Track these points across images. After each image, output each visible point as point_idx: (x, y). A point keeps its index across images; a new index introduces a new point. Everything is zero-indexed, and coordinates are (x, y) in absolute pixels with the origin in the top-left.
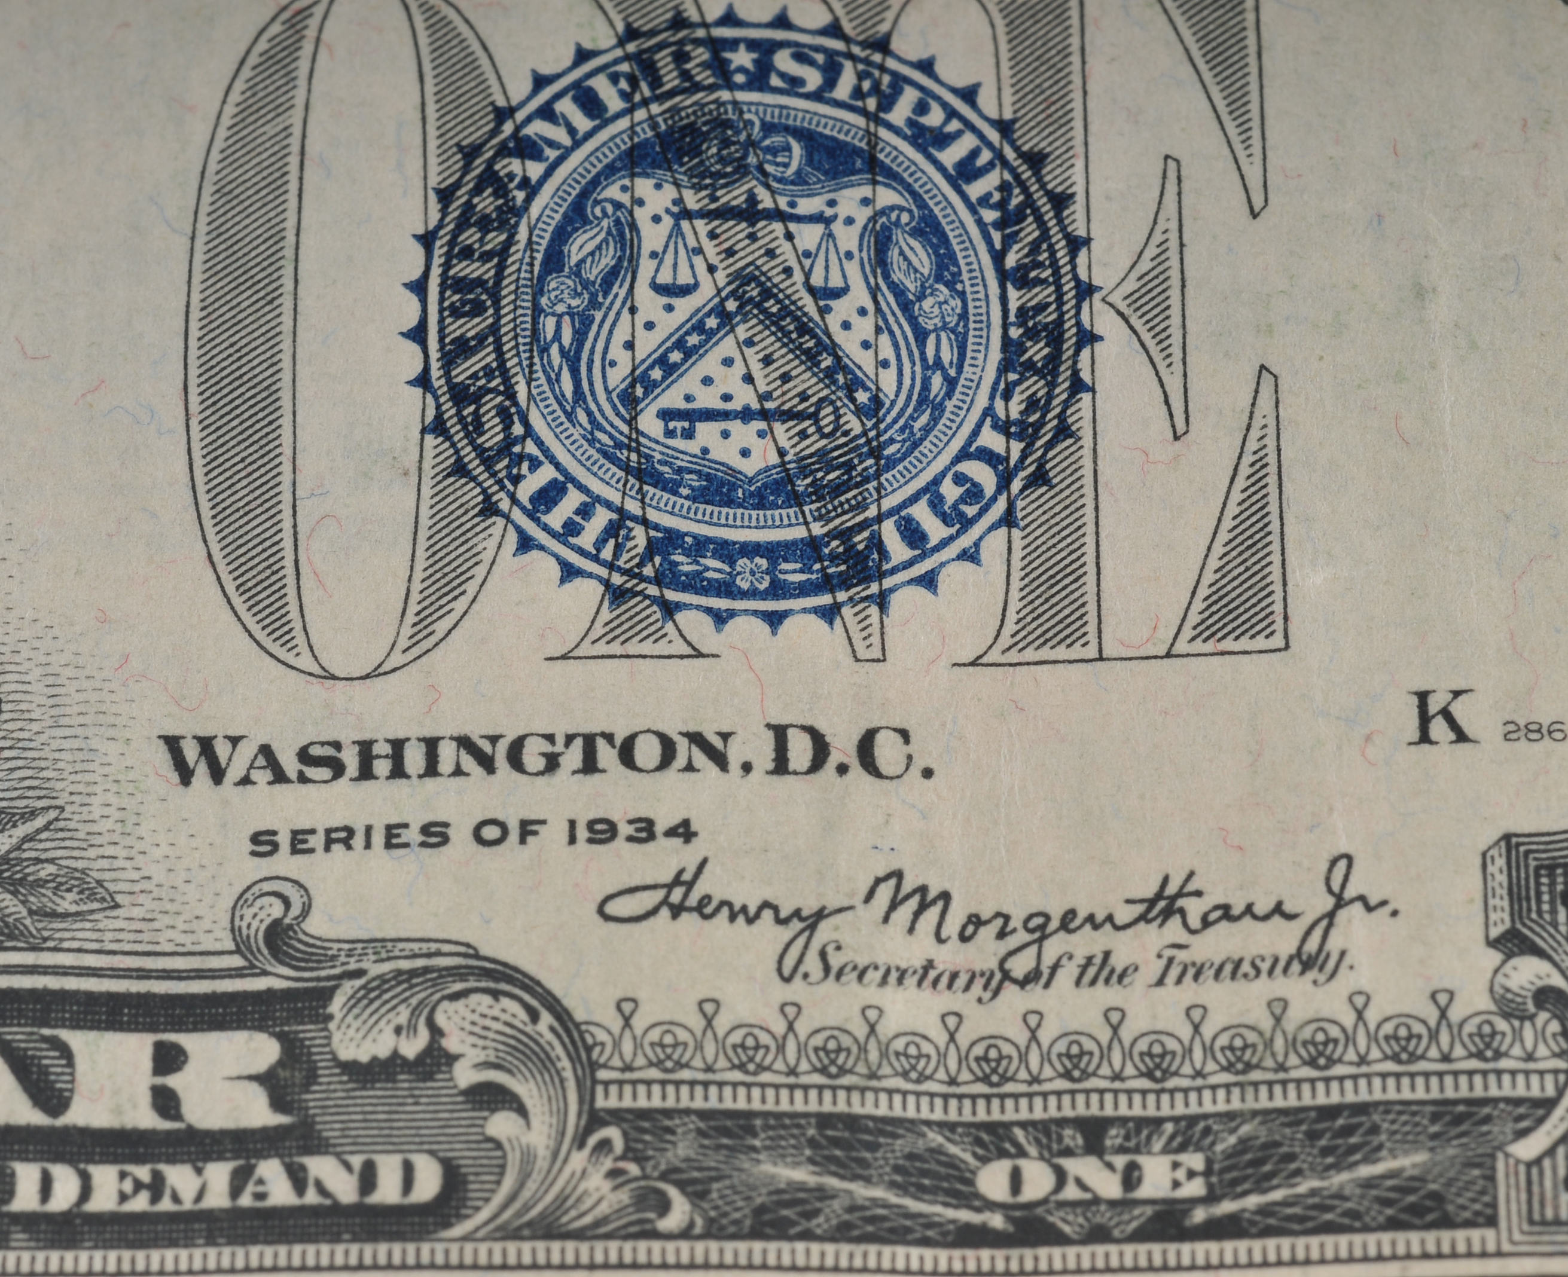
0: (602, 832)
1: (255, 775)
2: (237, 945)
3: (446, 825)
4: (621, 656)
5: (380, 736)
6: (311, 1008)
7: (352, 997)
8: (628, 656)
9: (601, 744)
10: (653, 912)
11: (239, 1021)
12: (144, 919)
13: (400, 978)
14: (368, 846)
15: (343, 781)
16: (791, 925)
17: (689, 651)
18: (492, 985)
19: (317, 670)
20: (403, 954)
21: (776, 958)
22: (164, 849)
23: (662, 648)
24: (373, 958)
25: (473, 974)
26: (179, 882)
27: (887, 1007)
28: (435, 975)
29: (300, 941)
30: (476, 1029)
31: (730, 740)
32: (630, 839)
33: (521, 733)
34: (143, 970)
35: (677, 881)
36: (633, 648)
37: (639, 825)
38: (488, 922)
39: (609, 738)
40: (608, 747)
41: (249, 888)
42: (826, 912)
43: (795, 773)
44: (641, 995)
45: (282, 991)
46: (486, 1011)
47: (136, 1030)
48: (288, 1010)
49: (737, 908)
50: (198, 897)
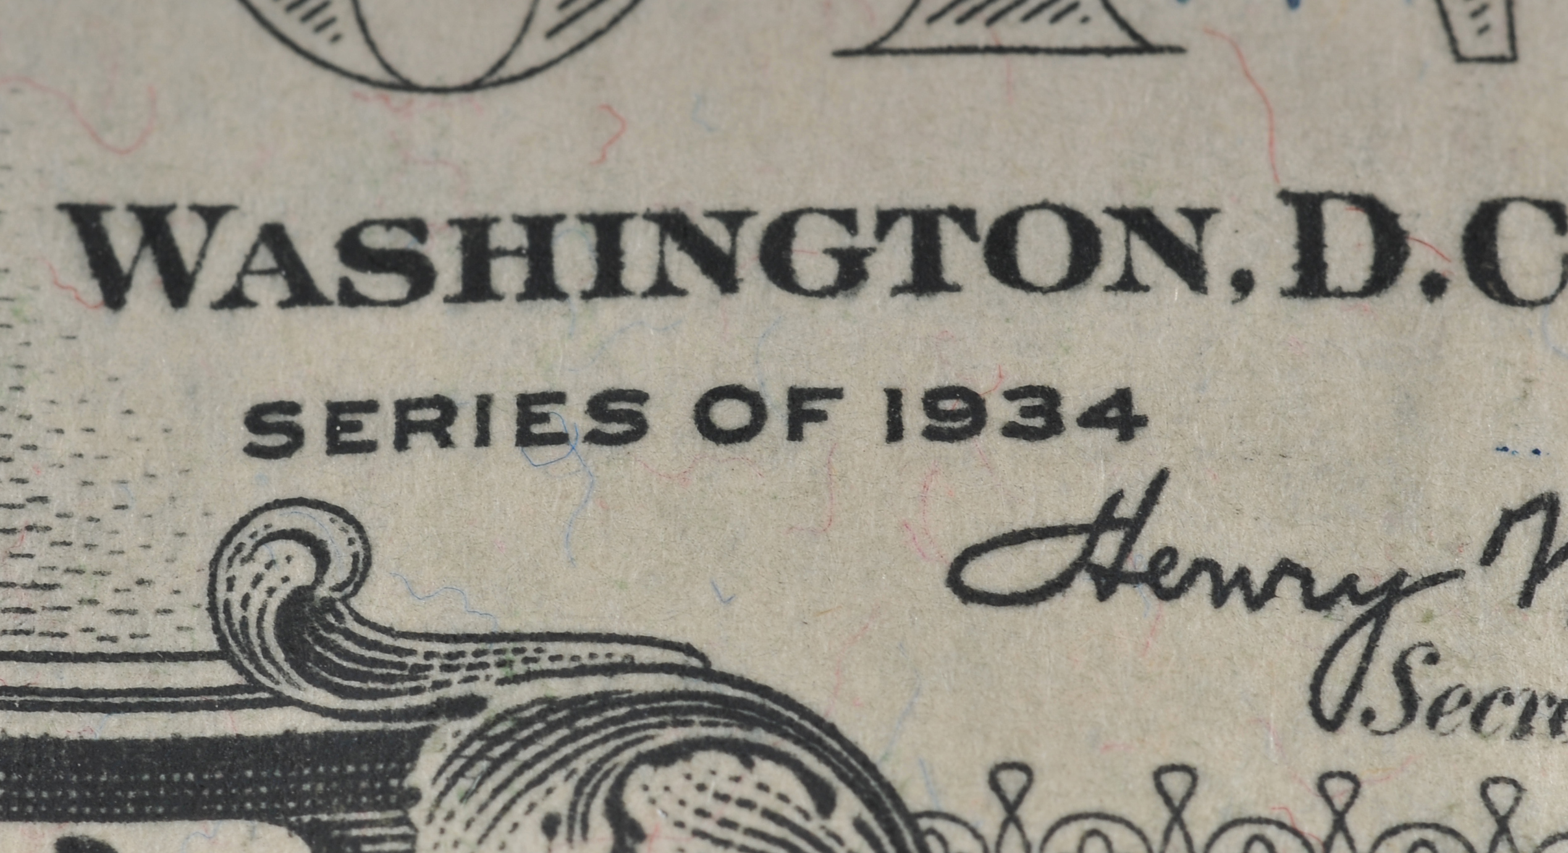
0: (953, 415)
1: (254, 287)
2: (222, 640)
3: (640, 397)
4: (988, 50)
5: (502, 209)
6: (373, 776)
7: (456, 754)
8: (1000, 50)
9: (949, 231)
10: (1060, 584)
11: (228, 798)
12: (35, 586)
13: (552, 718)
14: (483, 439)
15: (431, 303)
16: (1337, 610)
17: (1121, 39)
18: (738, 733)
19: (373, 70)
20: (557, 666)
21: (1308, 679)
22: (74, 440)
23: (1068, 33)
24: (497, 673)
25: (699, 710)
26: (103, 509)
27: (1531, 782)
28: (622, 711)
29: (349, 635)
30: (709, 826)
31: (1209, 226)
32: (1011, 431)
33: (788, 206)
34: (34, 691)
35: (1106, 519)
36: (1010, 32)
37: (1028, 402)
38: (728, 601)
39: (965, 218)
40: (964, 238)
41: (244, 522)
42: (1407, 583)
43: (1340, 294)
44: (1038, 758)
45: (314, 737)
46: (727, 788)
47: (22, 817)
48: (328, 779)
49: (1228, 575)
50: (141, 540)
